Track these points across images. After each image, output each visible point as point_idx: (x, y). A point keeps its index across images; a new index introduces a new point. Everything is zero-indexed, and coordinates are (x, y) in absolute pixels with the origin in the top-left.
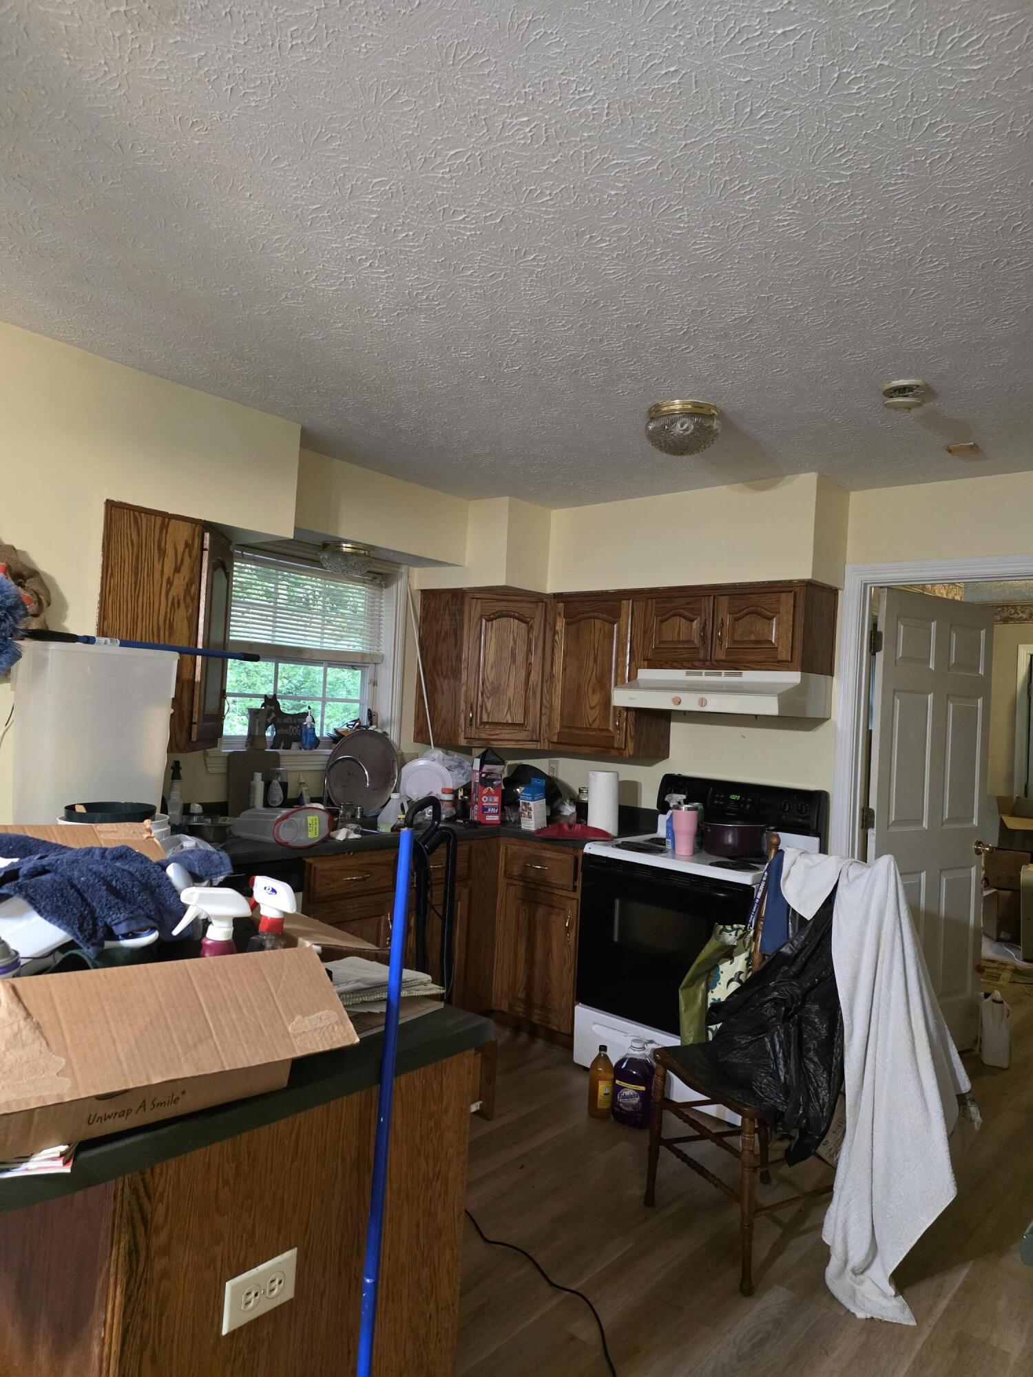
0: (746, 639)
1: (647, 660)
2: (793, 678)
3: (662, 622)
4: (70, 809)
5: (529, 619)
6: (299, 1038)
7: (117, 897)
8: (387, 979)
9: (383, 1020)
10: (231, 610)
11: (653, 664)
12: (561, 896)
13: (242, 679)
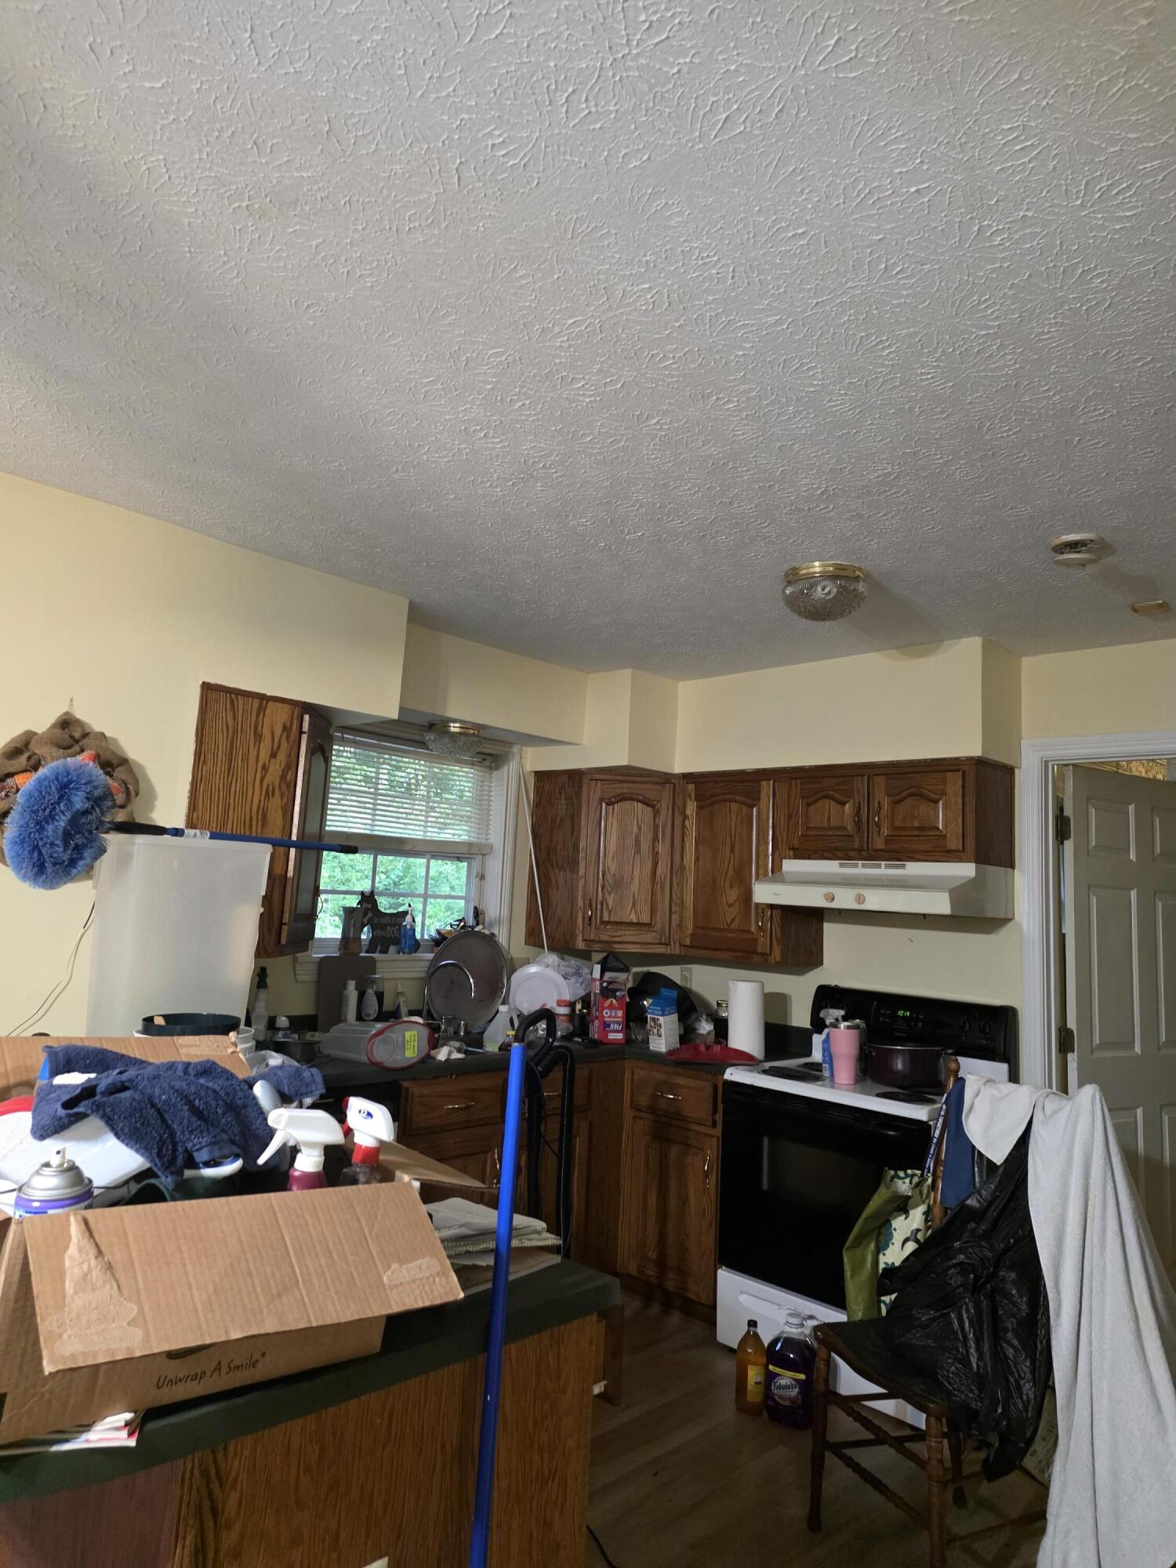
0: (909, 825)
1: (793, 849)
2: (966, 870)
3: (809, 805)
4: (149, 1020)
5: (655, 803)
6: (395, 1291)
7: (199, 1119)
8: (495, 1225)
9: (490, 1275)
10: (329, 798)
11: (800, 854)
12: (699, 1133)
13: (335, 874)
